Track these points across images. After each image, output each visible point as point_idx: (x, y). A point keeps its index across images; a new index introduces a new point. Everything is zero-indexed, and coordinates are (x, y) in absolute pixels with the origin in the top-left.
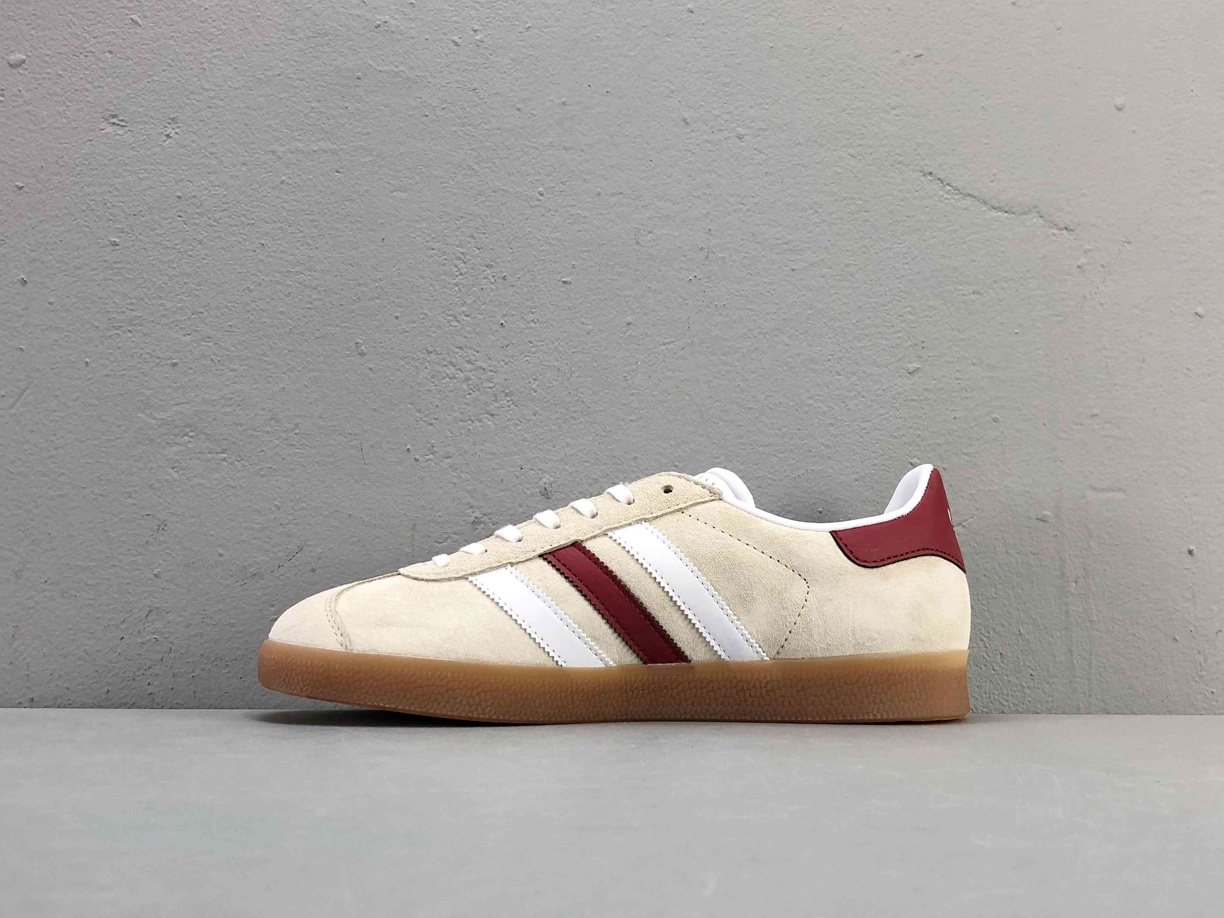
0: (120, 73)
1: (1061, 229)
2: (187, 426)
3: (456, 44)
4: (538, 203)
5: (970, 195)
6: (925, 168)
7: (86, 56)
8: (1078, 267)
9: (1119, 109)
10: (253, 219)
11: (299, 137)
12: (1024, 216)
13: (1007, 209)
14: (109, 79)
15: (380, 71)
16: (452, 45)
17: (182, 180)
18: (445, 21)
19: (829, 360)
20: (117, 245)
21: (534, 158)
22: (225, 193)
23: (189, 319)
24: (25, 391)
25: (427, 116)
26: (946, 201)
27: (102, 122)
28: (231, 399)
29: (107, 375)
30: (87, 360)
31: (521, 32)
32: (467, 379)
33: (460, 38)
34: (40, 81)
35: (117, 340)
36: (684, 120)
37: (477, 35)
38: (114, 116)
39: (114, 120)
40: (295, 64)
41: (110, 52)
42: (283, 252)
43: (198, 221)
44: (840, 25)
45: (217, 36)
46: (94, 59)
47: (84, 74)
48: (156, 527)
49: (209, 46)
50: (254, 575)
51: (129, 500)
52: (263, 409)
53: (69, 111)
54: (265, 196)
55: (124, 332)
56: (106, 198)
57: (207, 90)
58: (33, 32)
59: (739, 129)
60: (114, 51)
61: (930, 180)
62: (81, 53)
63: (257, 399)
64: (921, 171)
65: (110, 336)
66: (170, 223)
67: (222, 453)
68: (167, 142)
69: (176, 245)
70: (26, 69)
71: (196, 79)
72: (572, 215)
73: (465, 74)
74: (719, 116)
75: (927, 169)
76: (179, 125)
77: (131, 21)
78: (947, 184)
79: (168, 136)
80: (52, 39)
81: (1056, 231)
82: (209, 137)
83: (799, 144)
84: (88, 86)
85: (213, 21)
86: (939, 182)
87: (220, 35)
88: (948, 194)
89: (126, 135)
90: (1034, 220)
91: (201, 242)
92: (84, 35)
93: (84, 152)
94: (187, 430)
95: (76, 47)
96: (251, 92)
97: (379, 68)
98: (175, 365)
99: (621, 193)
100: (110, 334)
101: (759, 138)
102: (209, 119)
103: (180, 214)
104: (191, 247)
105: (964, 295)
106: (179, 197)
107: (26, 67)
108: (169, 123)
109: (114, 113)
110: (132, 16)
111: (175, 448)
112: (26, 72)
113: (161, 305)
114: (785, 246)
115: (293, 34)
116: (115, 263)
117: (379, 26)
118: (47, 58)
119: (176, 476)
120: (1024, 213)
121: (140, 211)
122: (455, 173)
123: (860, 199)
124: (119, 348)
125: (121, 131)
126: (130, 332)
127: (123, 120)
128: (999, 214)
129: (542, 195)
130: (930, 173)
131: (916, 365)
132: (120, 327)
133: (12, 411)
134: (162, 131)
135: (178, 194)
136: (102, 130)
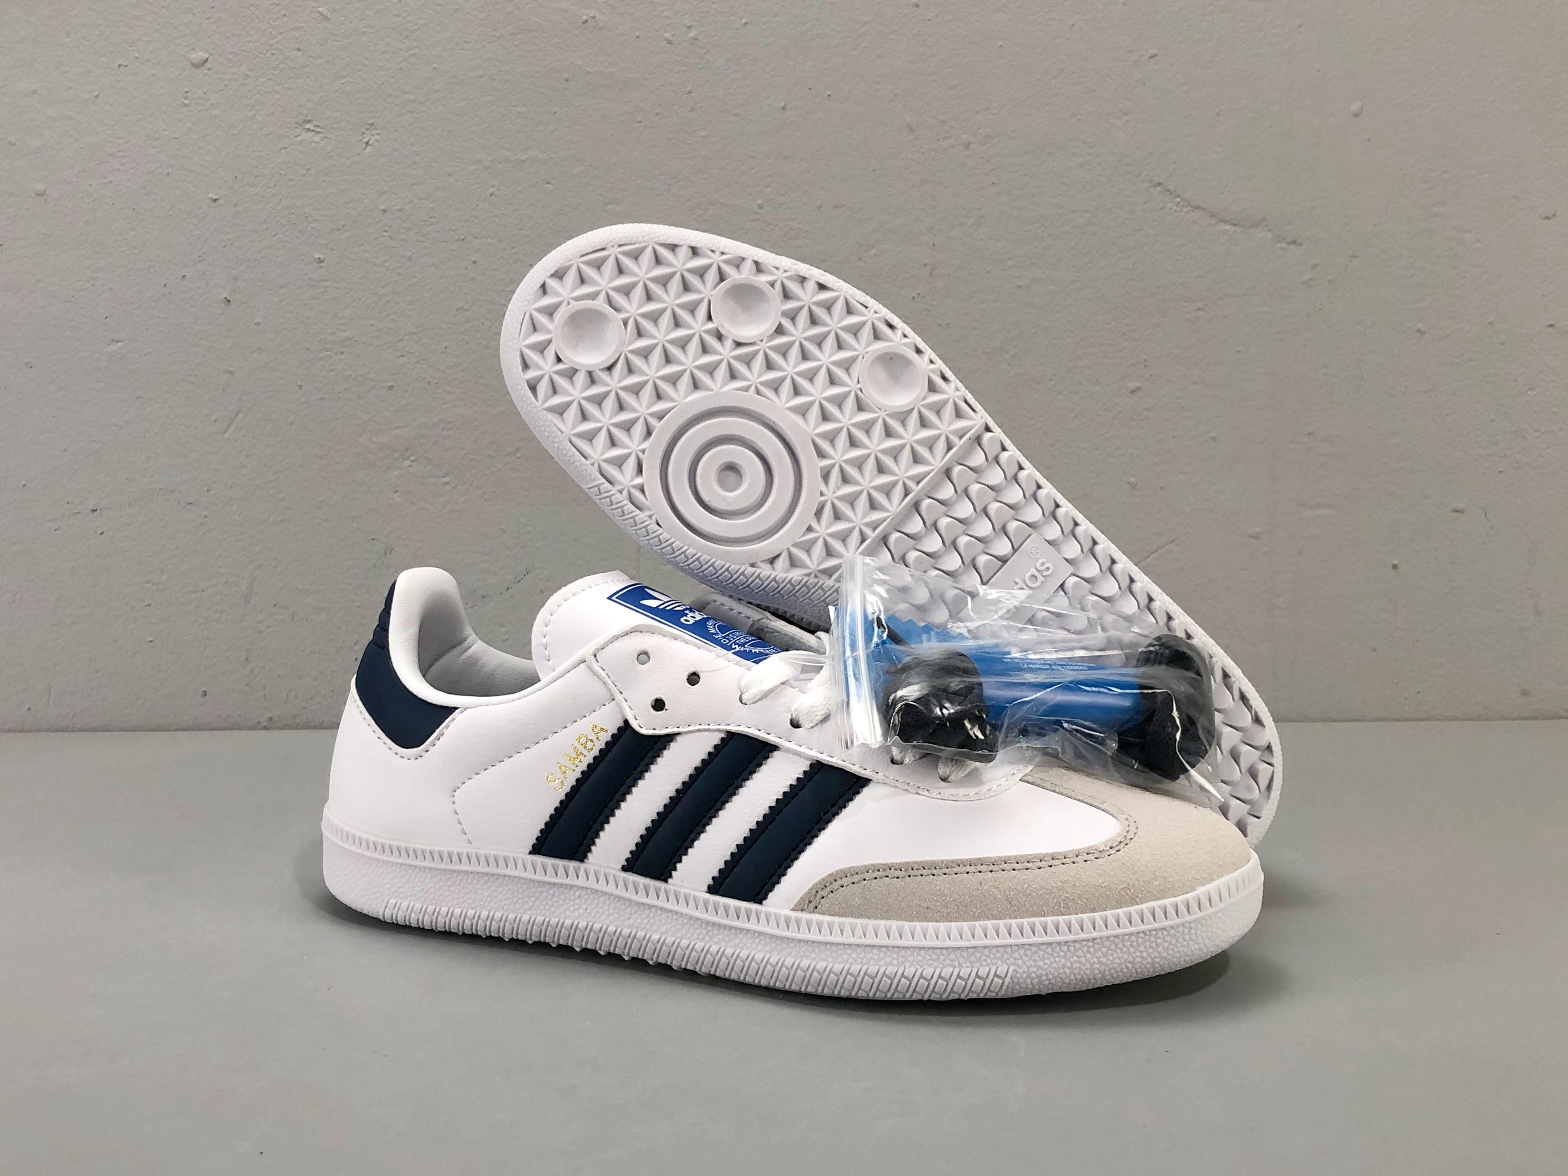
0: (312, 73)
1: (1288, 243)
2: (406, 450)
3: (669, 42)
4: (757, 217)
5: (1197, 207)
6: (1155, 179)
7: (273, 54)
8: (1304, 283)
9: (1357, 115)
10: (462, 235)
11: (507, 146)
12: (1253, 230)
13: (1235, 222)
14: (301, 80)
15: (589, 72)
16: (664, 43)
17: (386, 192)
18: (656, 16)
19: (1051, 380)
20: (320, 261)
21: (753, 168)
22: (432, 206)
23: (401, 340)
24: (237, 415)
25: (640, 122)
26: (1176, 214)
27: (296, 128)
28: (450, 422)
29: (322, 399)
30: (299, 383)
31: (737, 29)
33: (673, 35)
34: (225, 83)
35: (329, 362)
36: (909, 126)
37: (690, 32)
38: (309, 122)
39: (308, 126)
40: (497, 63)
41: (299, 50)
42: (495, 270)
43: (405, 237)
44: (1072, 22)
45: (413, 32)
46: (282, 58)
47: (273, 74)
48: (384, 551)
49: (405, 43)
50: (484, 597)
51: (355, 524)
52: (483, 433)
53: (260, 115)
54: (473, 210)
55: (336, 353)
56: (307, 211)
57: (406, 93)
58: (213, 27)
59: (965, 136)
60: (302, 47)
61: (1160, 192)
62: (268, 51)
63: (476, 423)
64: (1151, 182)
65: (322, 359)
66: (376, 239)
67: (445, 477)
68: (367, 150)
69: (385, 261)
70: (209, 69)
71: (392, 80)
72: (792, 229)
73: (678, 75)
74: (944, 122)
75: (1156, 180)
76: (377, 132)
77: (318, 15)
78: (1178, 196)
79: (367, 143)
80: (234, 35)
81: (1284, 245)
82: (411, 145)
83: (1026, 152)
84: (276, 88)
85: (409, 15)
86: (1168, 193)
87: (416, 30)
88: (1177, 206)
89: (323, 142)
90: (1263, 234)
91: (410, 259)
92: (271, 30)
93: (278, 160)
94: (408, 454)
95: (261, 44)
96: (452, 95)
97: (588, 69)
98: (391, 387)
99: (842, 206)
100: (321, 355)
101: (986, 146)
102: (410, 124)
103: (384, 229)
104: (399, 265)
105: (1188, 313)
106: (384, 211)
107: (209, 66)
108: (367, 129)
109: (308, 118)
110: (320, 9)
111: (396, 473)
112: (210, 72)
113: (372, 325)
114: (1010, 262)
115: (494, 30)
116: (321, 281)
117: (586, 21)
118: (230, 56)
119: (398, 500)
120: (1253, 226)
121: (344, 226)
122: (670, 185)
123: (1088, 212)
124: (332, 371)
125: (317, 138)
126: (342, 353)
127: (318, 126)
128: (1228, 227)
129: (761, 208)
130: (1159, 184)
131: (1137, 384)
132: (331, 349)
133: (226, 435)
134: (360, 138)
135: (383, 207)
136: (297, 137)
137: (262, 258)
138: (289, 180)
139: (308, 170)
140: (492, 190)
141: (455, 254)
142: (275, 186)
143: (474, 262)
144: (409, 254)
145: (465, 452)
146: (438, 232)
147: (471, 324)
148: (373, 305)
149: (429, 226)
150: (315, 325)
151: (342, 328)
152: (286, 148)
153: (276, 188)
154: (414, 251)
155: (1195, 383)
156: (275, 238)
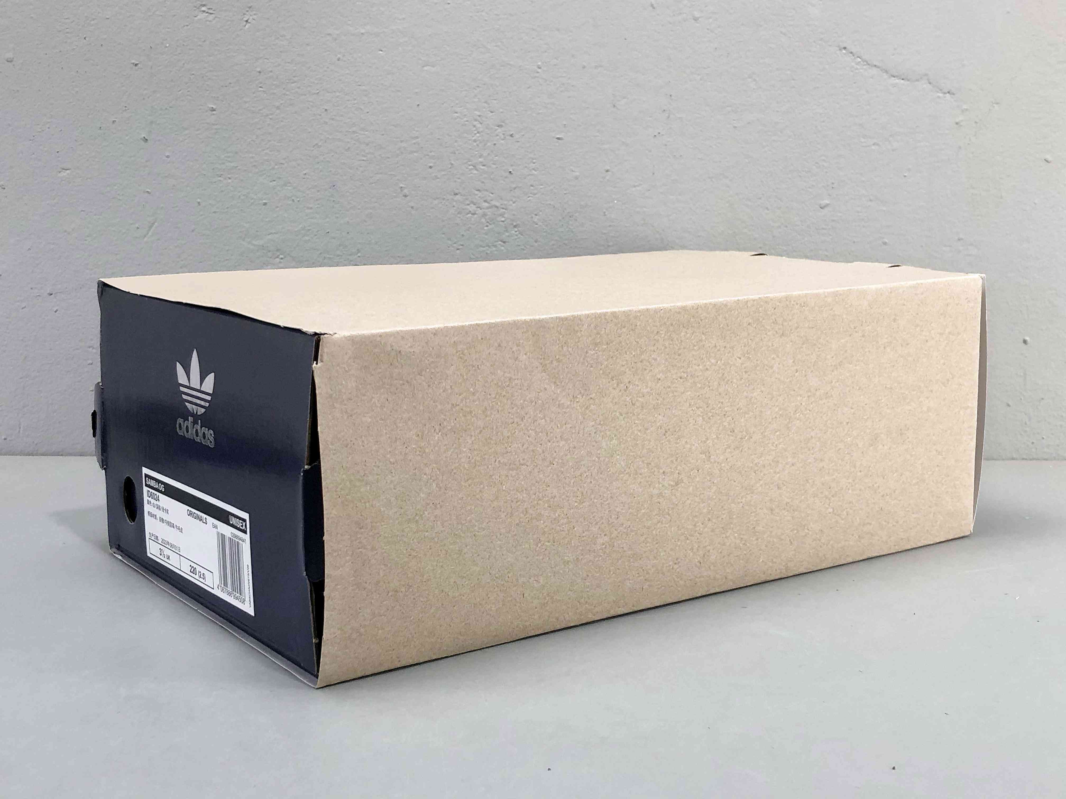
1: (945, 93)
2: (278, 250)
4: (537, 75)
5: (875, 66)
6: (841, 43)
8: (957, 123)
10: (318, 90)
11: (350, 22)
12: (917, 83)
13: (903, 77)
17: (261, 58)
19: (760, 198)
20: (213, 110)
21: (534, 38)
22: (295, 68)
23: (273, 168)
24: (153, 224)
25: (449, 4)
26: (857, 71)
27: (195, 10)
28: (309, 230)
29: (215, 212)
30: (199, 200)
32: (484, 215)
35: (220, 185)
36: (652, 5)
38: (204, 5)
39: (203, 9)
42: (342, 116)
43: (275, 91)
52: (334, 238)
54: (326, 71)
55: (225, 179)
56: (203, 72)
59: (695, 13)
61: (845, 54)
64: (838, 47)
65: (215, 182)
66: (254, 93)
68: (247, 26)
69: (260, 110)
72: (563, 84)
74: (680, 1)
75: (842, 45)
76: (254, 12)
78: (858, 56)
79: (247, 21)
81: (941, 95)
82: (279, 22)
83: (743, 25)
86: (851, 55)
88: (858, 65)
89: (214, 22)
90: (925, 86)
91: (278, 108)
93: (182, 35)
94: (278, 254)
98: (265, 204)
99: (601, 66)
100: (214, 180)
101: (711, 20)
102: (278, 7)
103: (260, 85)
104: (271, 112)
105: (866, 147)
106: (260, 72)
108: (247, 11)
109: (203, 3)
113: (252, 158)
114: (729, 109)
116: (213, 124)
120: (917, 80)
121: (230, 83)
122: (471, 51)
123: (789, 69)
124: (222, 191)
125: (211, 17)
126: (230, 178)
127: (211, 9)
128: (897, 81)
129: (540, 68)
130: (845, 48)
131: (827, 202)
132: (222, 175)
133: (145, 239)
134: (242, 17)
135: (258, 70)
136: (195, 17)
137: (171, 107)
138: (190, 49)
139: (205, 41)
140: (339, 56)
141: (311, 104)
142: (180, 54)
143: (326, 110)
144: (277, 104)
145: (319, 252)
146: (299, 88)
147: (324, 157)
148: (252, 142)
149: (292, 83)
150: (210, 157)
151: (229, 159)
152: (187, 26)
153: (180, 55)
154: (282, 102)
155: (871, 200)
156: (180, 92)
